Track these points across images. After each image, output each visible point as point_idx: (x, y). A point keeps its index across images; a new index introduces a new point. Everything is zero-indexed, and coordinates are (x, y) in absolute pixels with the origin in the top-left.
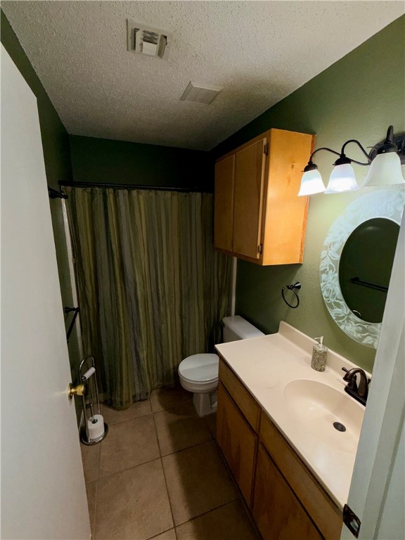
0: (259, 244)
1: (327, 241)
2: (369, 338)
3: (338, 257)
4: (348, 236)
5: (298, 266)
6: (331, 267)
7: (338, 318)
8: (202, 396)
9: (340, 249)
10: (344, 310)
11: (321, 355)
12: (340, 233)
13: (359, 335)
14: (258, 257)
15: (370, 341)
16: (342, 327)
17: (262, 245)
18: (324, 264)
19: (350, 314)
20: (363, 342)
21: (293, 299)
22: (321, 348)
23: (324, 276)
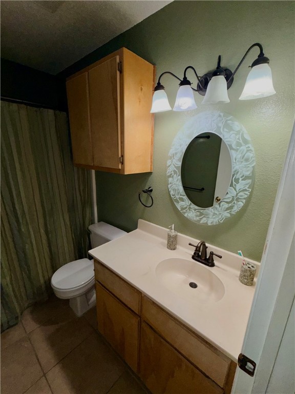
0: (120, 156)
1: (172, 151)
2: (205, 219)
3: (180, 164)
4: (186, 147)
5: (149, 174)
6: (174, 171)
7: (183, 209)
9: (181, 156)
10: (187, 202)
11: (173, 238)
12: (181, 146)
13: (198, 218)
14: (120, 167)
15: (205, 220)
16: (186, 215)
17: (122, 156)
18: (170, 170)
19: (191, 204)
20: (201, 222)
21: (147, 200)
22: (173, 233)
23: (170, 179)
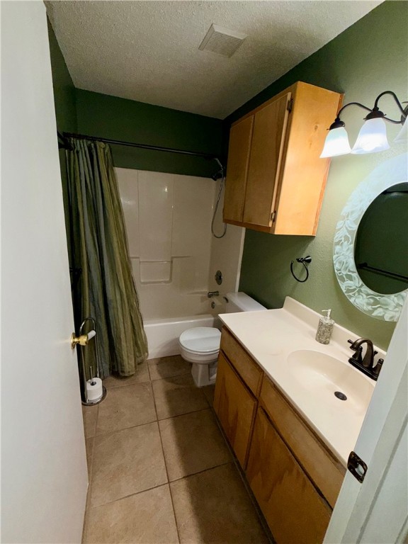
0: (272, 211)
1: (346, 209)
2: (381, 310)
3: (356, 227)
4: (369, 204)
5: (311, 238)
6: (346, 238)
7: (348, 291)
8: (201, 367)
9: (360, 215)
10: (357, 282)
11: (326, 327)
12: (361, 201)
13: (370, 308)
14: (270, 225)
15: (380, 313)
16: (352, 300)
17: (275, 212)
18: (339, 236)
19: (362, 285)
20: (374, 314)
21: (301, 274)
22: (328, 321)
23: (337, 248)
